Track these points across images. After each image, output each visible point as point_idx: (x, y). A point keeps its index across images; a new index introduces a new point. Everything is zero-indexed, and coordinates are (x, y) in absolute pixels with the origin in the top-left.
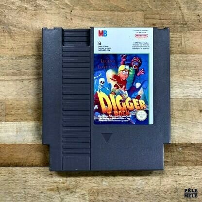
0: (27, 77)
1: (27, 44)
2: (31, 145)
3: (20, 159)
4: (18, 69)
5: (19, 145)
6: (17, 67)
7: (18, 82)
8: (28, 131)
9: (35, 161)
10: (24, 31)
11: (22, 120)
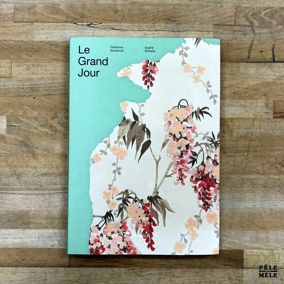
0: (48, 192)
1: (48, 164)
2: (50, 249)
3: (40, 260)
4: (40, 185)
5: (41, 249)
6: (39, 183)
7: (40, 195)
8: (48, 237)
9: (53, 262)
10: (45, 152)
11: (43, 228)
